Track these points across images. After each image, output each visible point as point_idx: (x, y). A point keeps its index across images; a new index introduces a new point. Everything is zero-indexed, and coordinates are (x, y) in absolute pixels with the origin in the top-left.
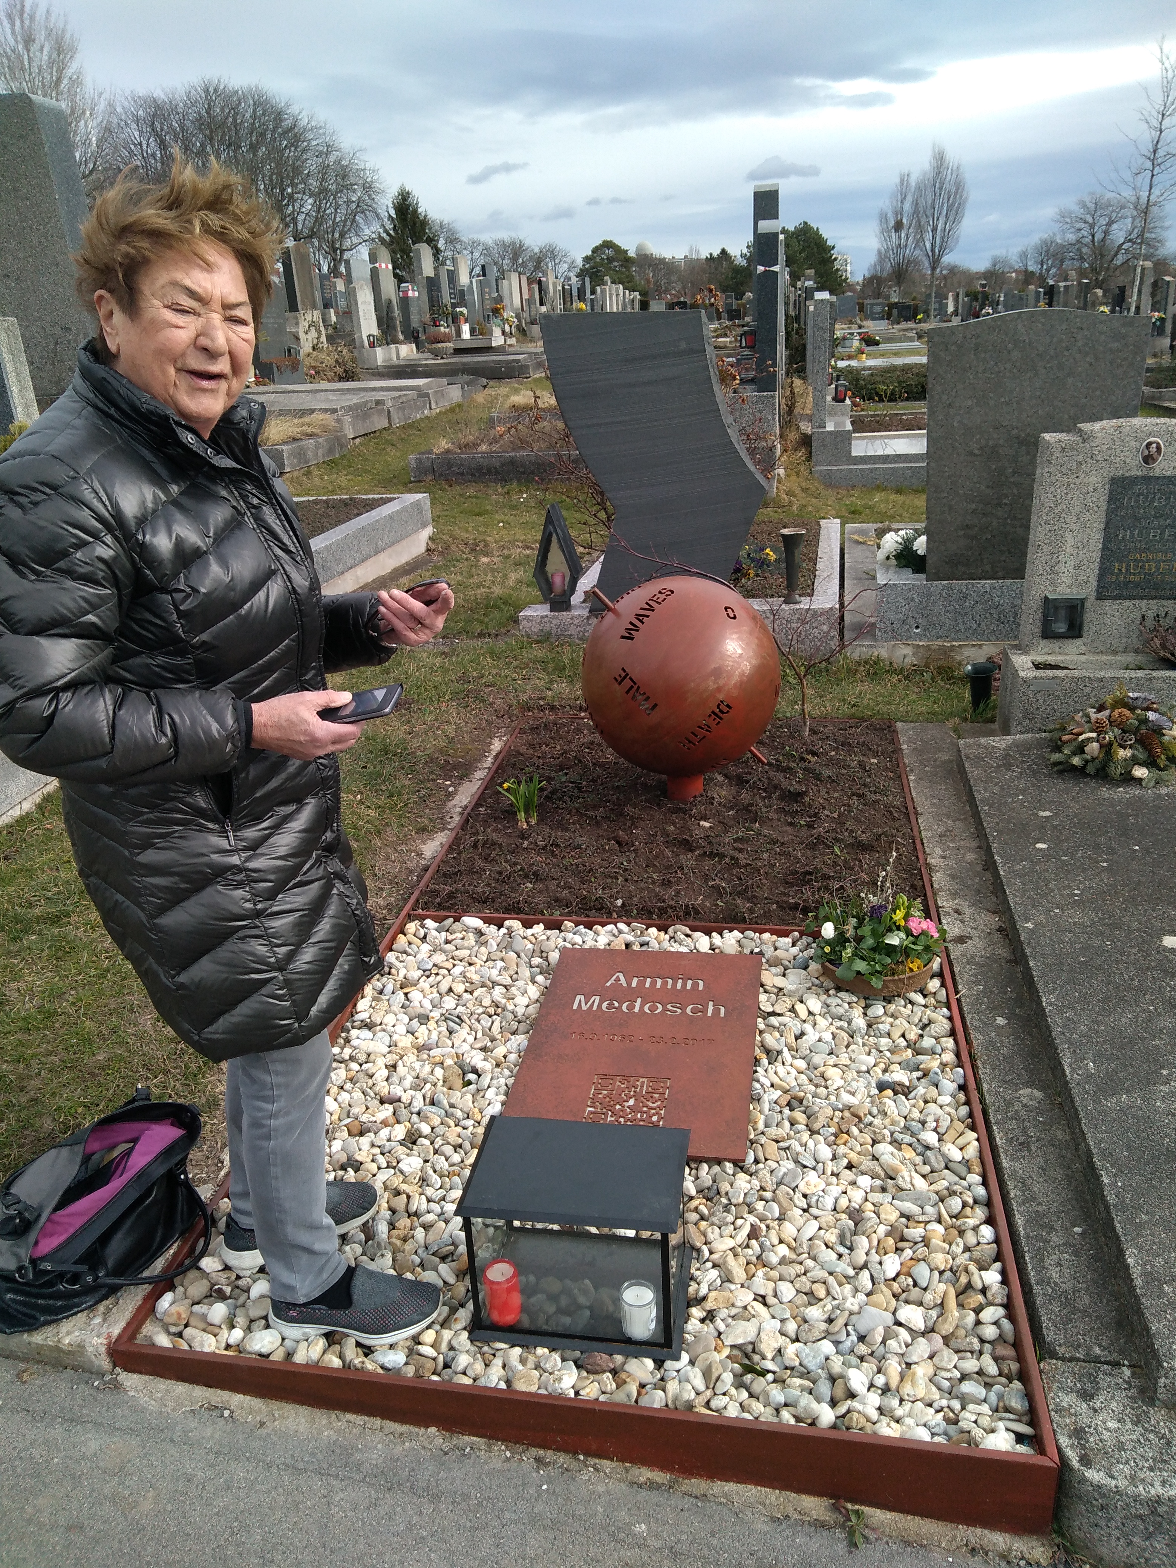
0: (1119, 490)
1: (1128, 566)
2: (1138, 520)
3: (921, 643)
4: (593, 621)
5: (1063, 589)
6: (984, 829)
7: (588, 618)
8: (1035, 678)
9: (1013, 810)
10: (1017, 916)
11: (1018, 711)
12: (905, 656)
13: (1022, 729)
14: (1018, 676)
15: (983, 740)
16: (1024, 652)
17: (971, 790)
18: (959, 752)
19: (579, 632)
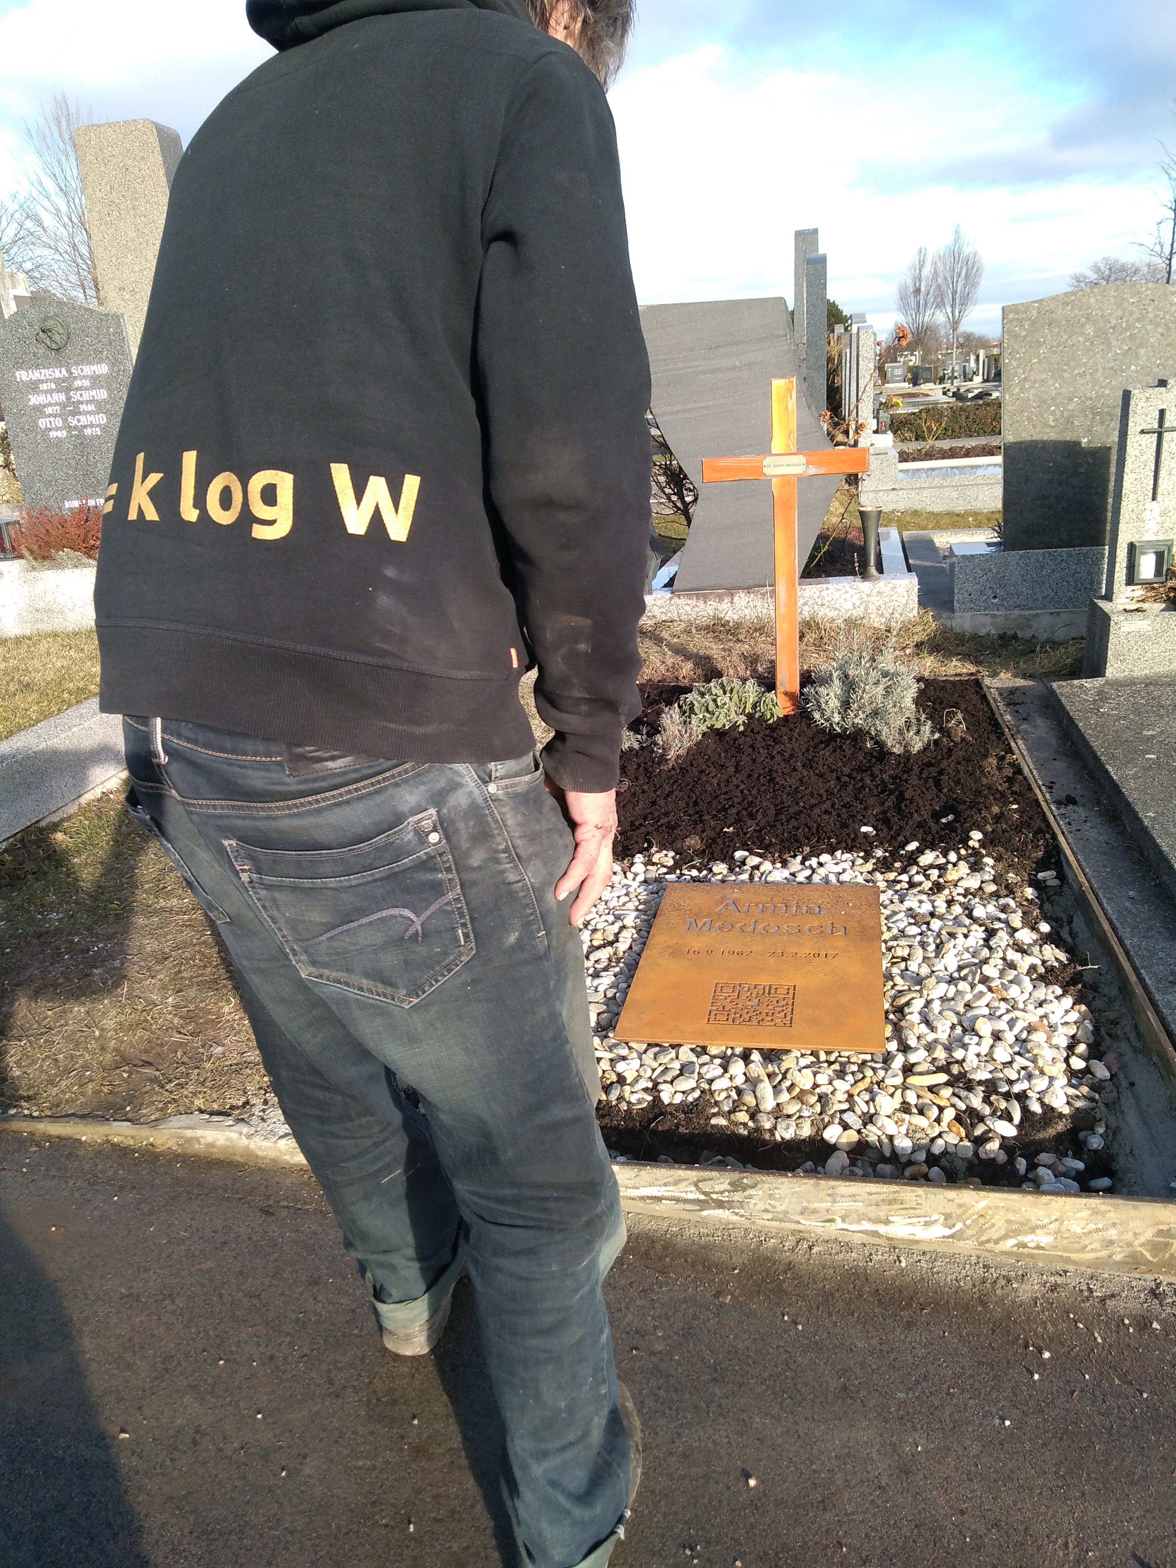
3: (999, 613)
4: (676, 600)
5: (1149, 537)
6: (1091, 747)
7: (671, 599)
8: (1126, 619)
9: (1117, 732)
10: (1138, 808)
11: (1110, 653)
12: (984, 626)
13: (1112, 671)
14: (1109, 619)
15: (1076, 682)
16: (1111, 600)
17: (1071, 720)
18: (1053, 692)
19: (662, 613)
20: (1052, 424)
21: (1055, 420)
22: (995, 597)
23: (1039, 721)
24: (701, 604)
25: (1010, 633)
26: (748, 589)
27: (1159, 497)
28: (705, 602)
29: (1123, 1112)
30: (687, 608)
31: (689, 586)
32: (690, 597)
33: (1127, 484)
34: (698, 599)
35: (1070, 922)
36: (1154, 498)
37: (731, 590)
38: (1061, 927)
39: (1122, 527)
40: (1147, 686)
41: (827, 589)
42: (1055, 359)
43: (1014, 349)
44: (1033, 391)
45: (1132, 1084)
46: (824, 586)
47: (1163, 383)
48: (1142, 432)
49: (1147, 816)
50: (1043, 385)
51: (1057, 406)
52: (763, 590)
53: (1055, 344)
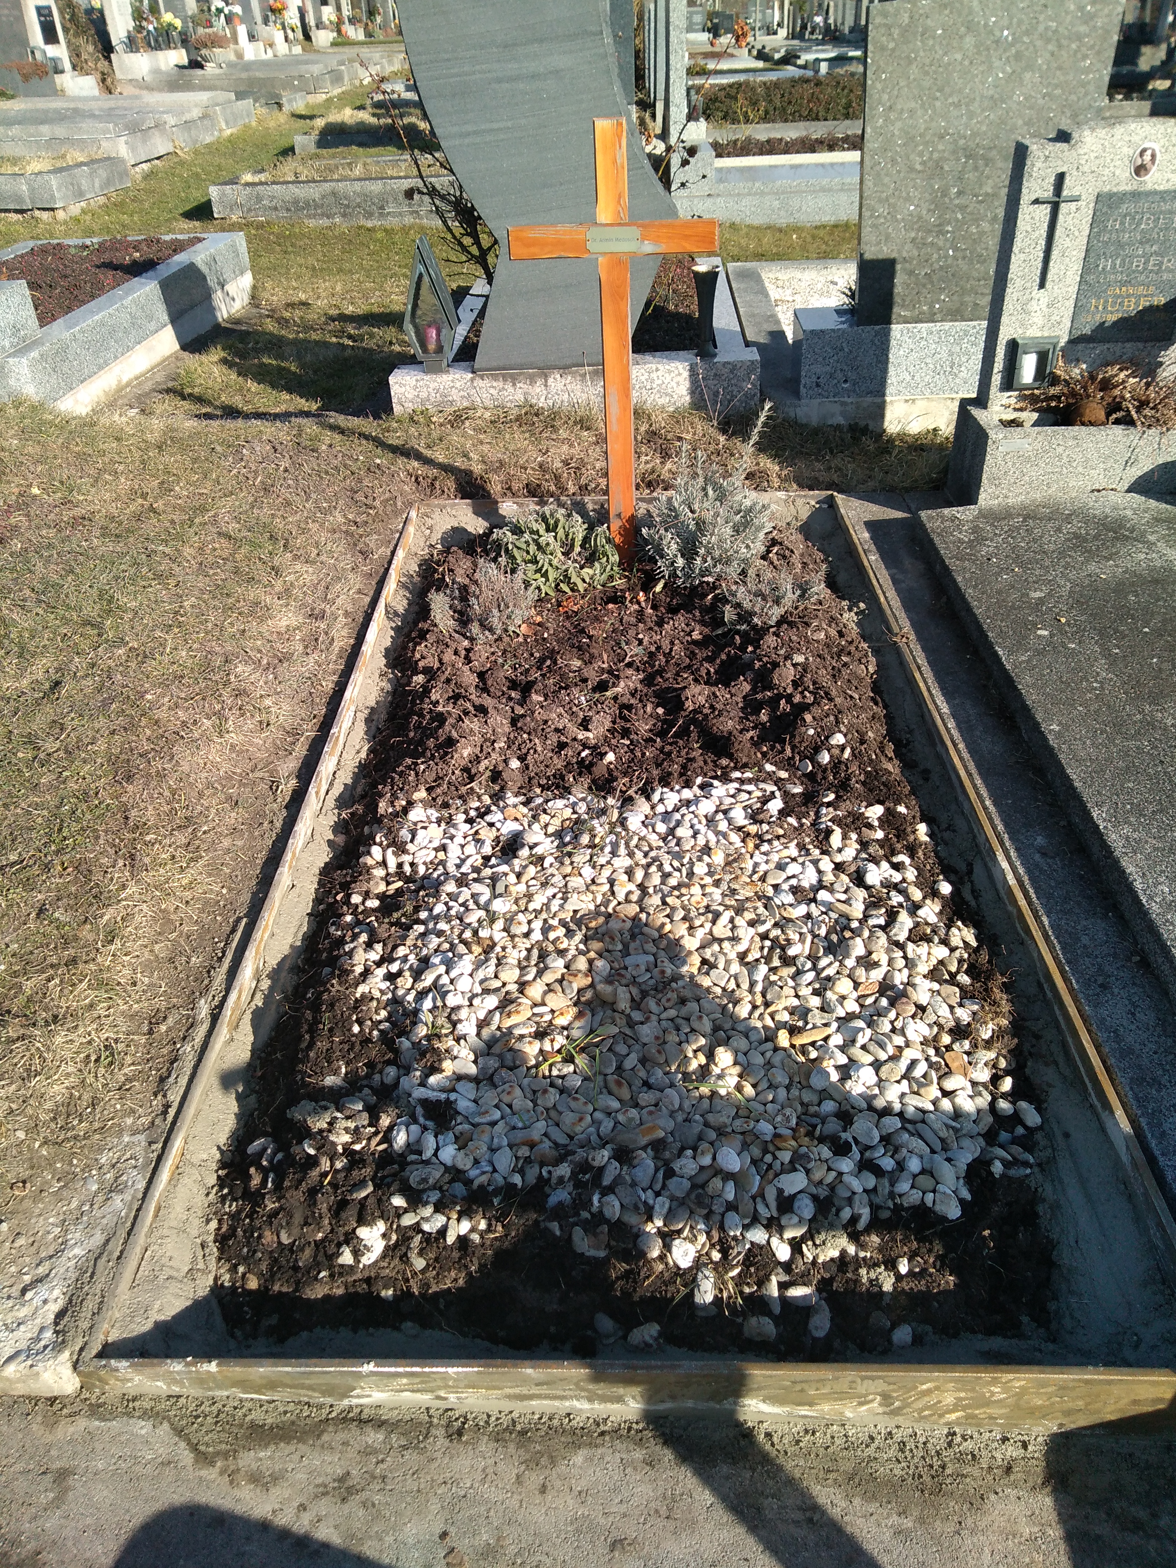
0: (1105, 210)
1: (1106, 302)
2: (1121, 245)
3: (849, 400)
4: (479, 382)
5: (1034, 332)
6: (974, 615)
7: (472, 380)
8: (1005, 437)
9: (999, 592)
10: (1039, 717)
11: (984, 476)
12: (833, 415)
13: (987, 497)
14: (986, 436)
15: (946, 511)
16: (985, 407)
17: (946, 568)
18: (922, 526)
19: (463, 397)
20: (918, 167)
21: (923, 163)
22: (846, 381)
23: (908, 562)
24: (509, 387)
25: (862, 423)
26: (564, 368)
27: (1048, 285)
28: (514, 385)
29: (1061, 1182)
30: (492, 391)
31: (494, 364)
32: (495, 378)
33: (1013, 267)
34: (505, 380)
35: (970, 872)
36: (1042, 285)
37: (544, 370)
38: (962, 883)
39: (1005, 319)
40: (1024, 520)
41: (657, 370)
42: (927, 83)
43: (879, 67)
44: (899, 124)
45: (1067, 1135)
46: (654, 366)
47: (1063, 137)
48: (1036, 202)
49: (1052, 728)
50: (911, 117)
51: (926, 144)
52: (582, 370)
53: (927, 61)
